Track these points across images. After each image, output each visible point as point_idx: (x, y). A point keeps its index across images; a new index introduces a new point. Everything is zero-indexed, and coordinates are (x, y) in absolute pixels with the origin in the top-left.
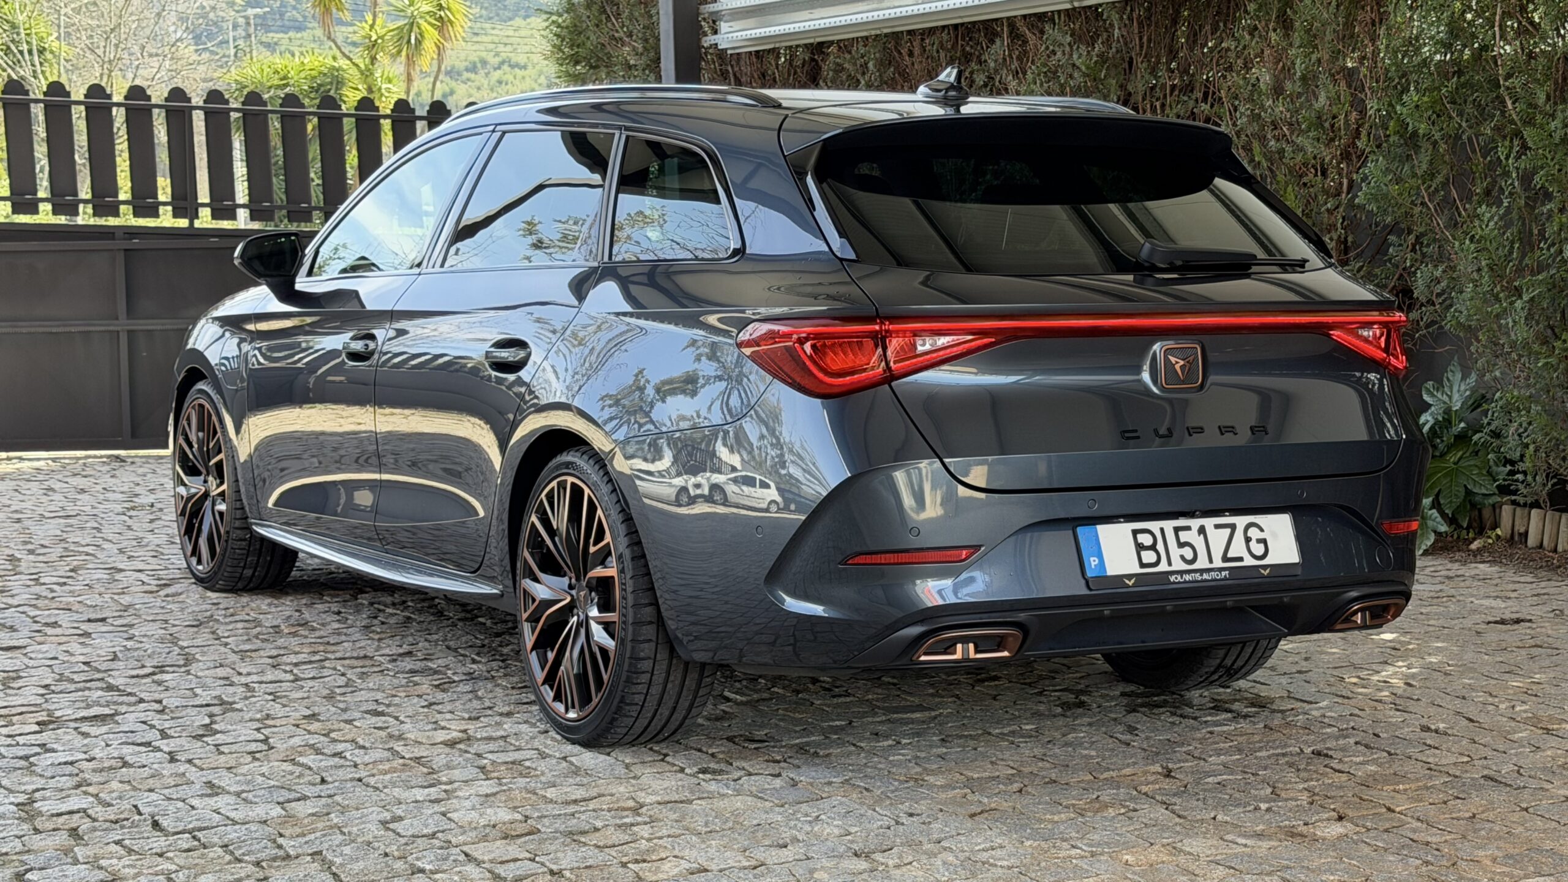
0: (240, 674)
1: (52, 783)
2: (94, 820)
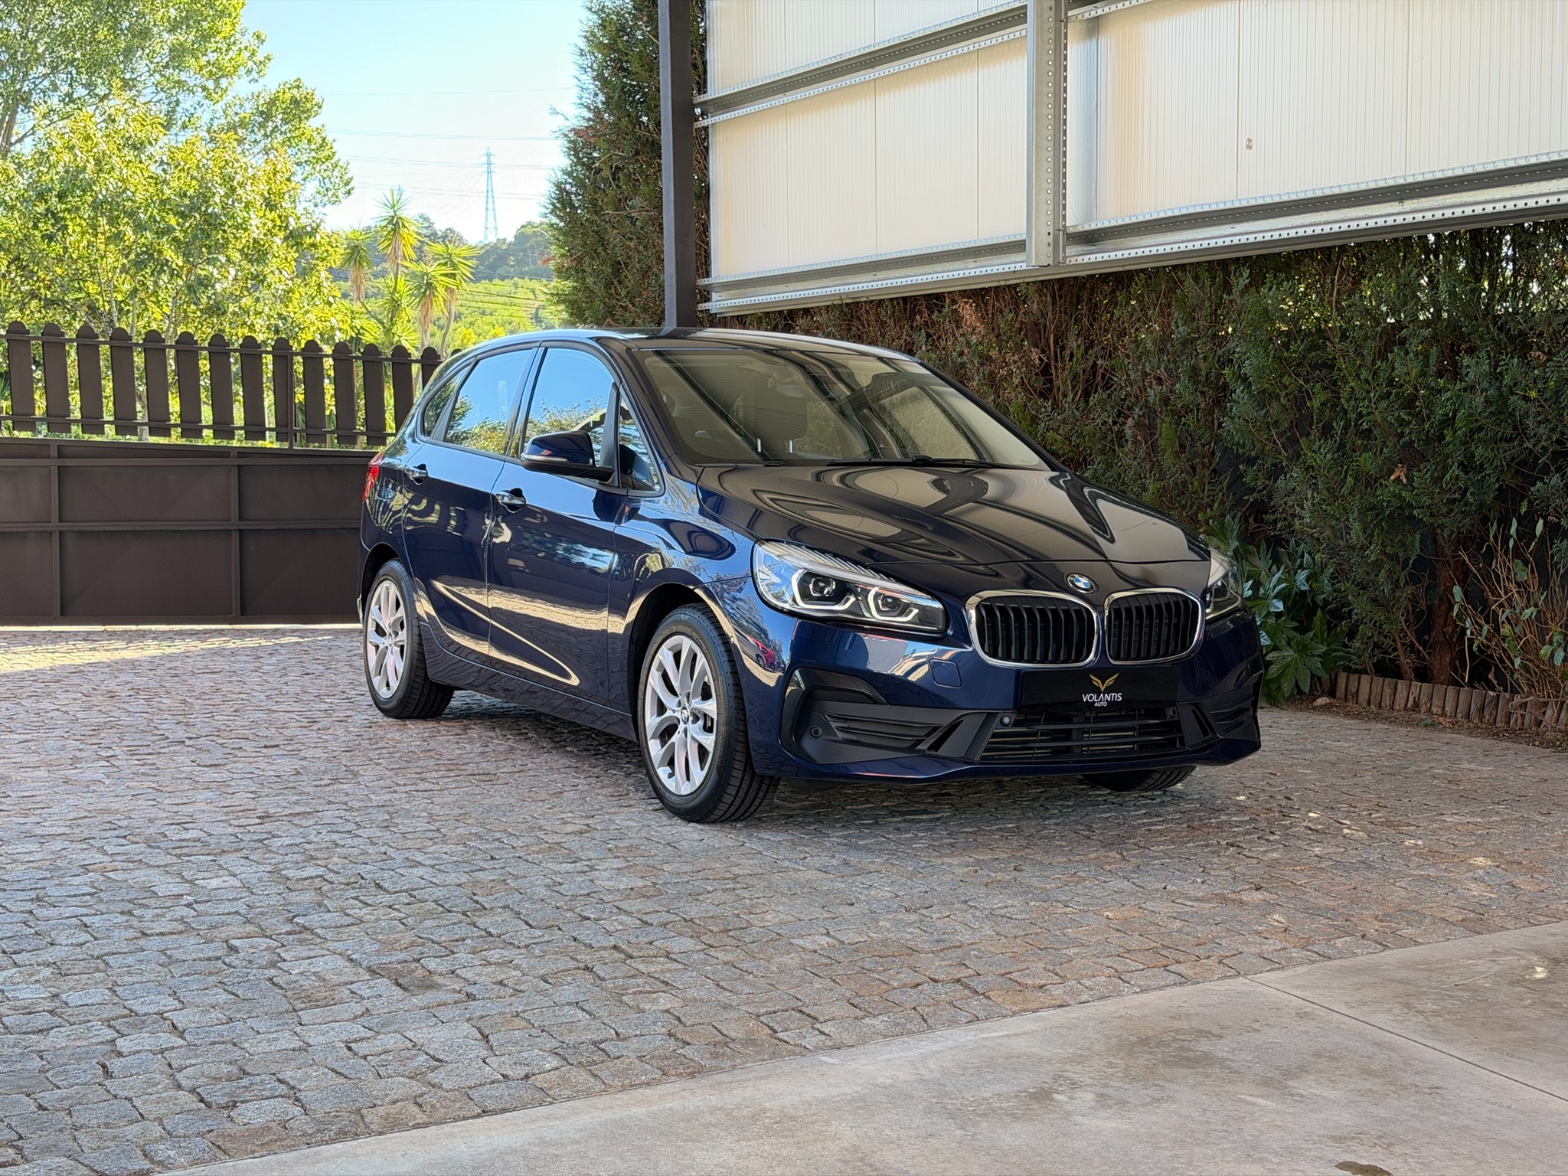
0: (398, 785)
1: (287, 858)
2: (332, 883)
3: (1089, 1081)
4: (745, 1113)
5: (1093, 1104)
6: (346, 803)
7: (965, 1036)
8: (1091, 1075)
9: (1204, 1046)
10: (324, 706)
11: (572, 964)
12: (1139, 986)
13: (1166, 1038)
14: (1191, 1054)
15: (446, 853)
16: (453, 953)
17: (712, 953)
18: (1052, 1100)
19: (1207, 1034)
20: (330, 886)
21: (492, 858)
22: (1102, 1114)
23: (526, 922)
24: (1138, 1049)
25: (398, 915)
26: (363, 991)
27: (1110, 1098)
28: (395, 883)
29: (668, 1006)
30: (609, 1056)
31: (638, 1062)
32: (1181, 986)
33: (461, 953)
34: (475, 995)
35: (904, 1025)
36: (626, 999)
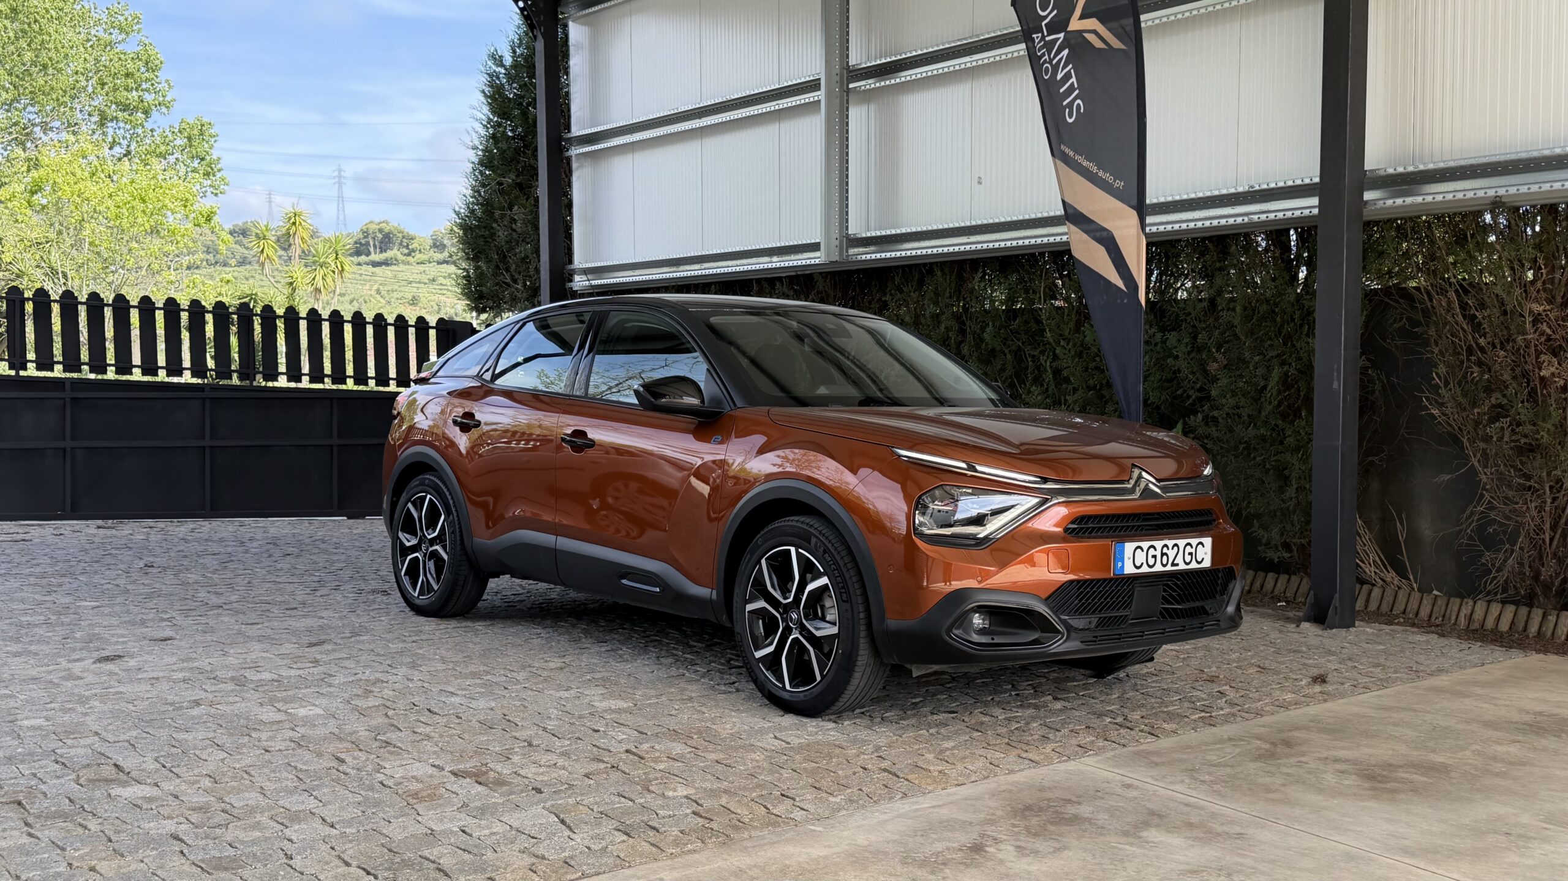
3: (1005, 837)
4: (774, 867)
5: (1015, 853)
6: (372, 650)
7: (905, 807)
8: (1004, 833)
9: (1071, 810)
10: (316, 579)
11: (603, 766)
12: (1008, 769)
13: (1043, 804)
14: (1066, 816)
15: (470, 685)
16: (510, 759)
17: (700, 754)
18: (986, 851)
19: (1069, 801)
20: (393, 711)
21: (505, 688)
22: (1025, 860)
23: (553, 735)
24: (1027, 813)
25: (455, 732)
26: (455, 788)
27: (1025, 848)
28: (442, 708)
29: (685, 793)
30: (658, 831)
31: (681, 835)
32: (1034, 767)
33: (516, 759)
34: (540, 790)
35: (857, 801)
36: (652, 788)
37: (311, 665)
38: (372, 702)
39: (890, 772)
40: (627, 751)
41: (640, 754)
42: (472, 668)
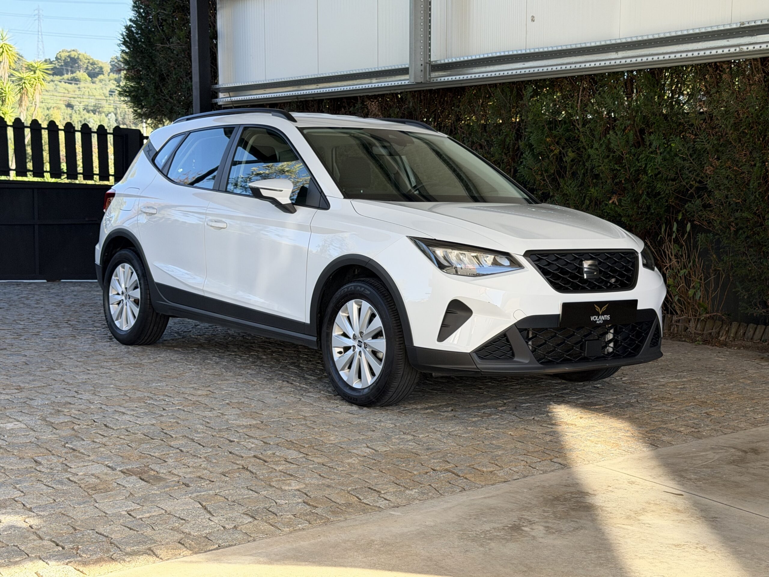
3: (537, 520)
4: (363, 542)
5: (545, 532)
6: (64, 381)
7: (463, 498)
8: (537, 517)
9: (588, 500)
10: (21, 326)
11: (236, 467)
12: (541, 470)
13: (568, 496)
14: (584, 504)
15: (136, 407)
16: (166, 462)
17: (310, 459)
18: (522, 530)
20: (78, 426)
21: (164, 409)
22: (551, 537)
23: (199, 444)
24: (555, 502)
25: (125, 441)
26: (124, 483)
27: (552, 528)
28: (115, 424)
29: (298, 487)
30: (276, 515)
31: (294, 518)
32: (562, 468)
33: (170, 461)
34: (188, 484)
35: (428, 494)
36: (273, 484)
37: (17, 391)
38: (62, 419)
39: (453, 473)
40: (255, 456)
41: (265, 459)
42: (139, 394)
